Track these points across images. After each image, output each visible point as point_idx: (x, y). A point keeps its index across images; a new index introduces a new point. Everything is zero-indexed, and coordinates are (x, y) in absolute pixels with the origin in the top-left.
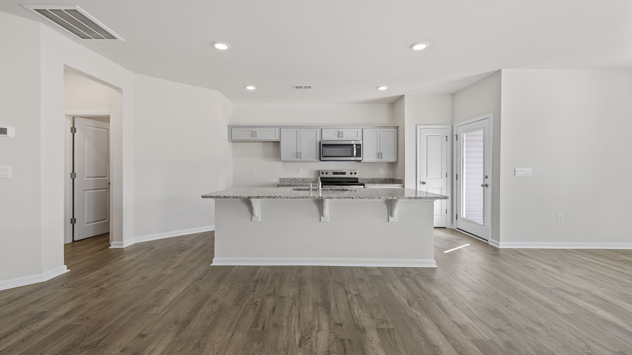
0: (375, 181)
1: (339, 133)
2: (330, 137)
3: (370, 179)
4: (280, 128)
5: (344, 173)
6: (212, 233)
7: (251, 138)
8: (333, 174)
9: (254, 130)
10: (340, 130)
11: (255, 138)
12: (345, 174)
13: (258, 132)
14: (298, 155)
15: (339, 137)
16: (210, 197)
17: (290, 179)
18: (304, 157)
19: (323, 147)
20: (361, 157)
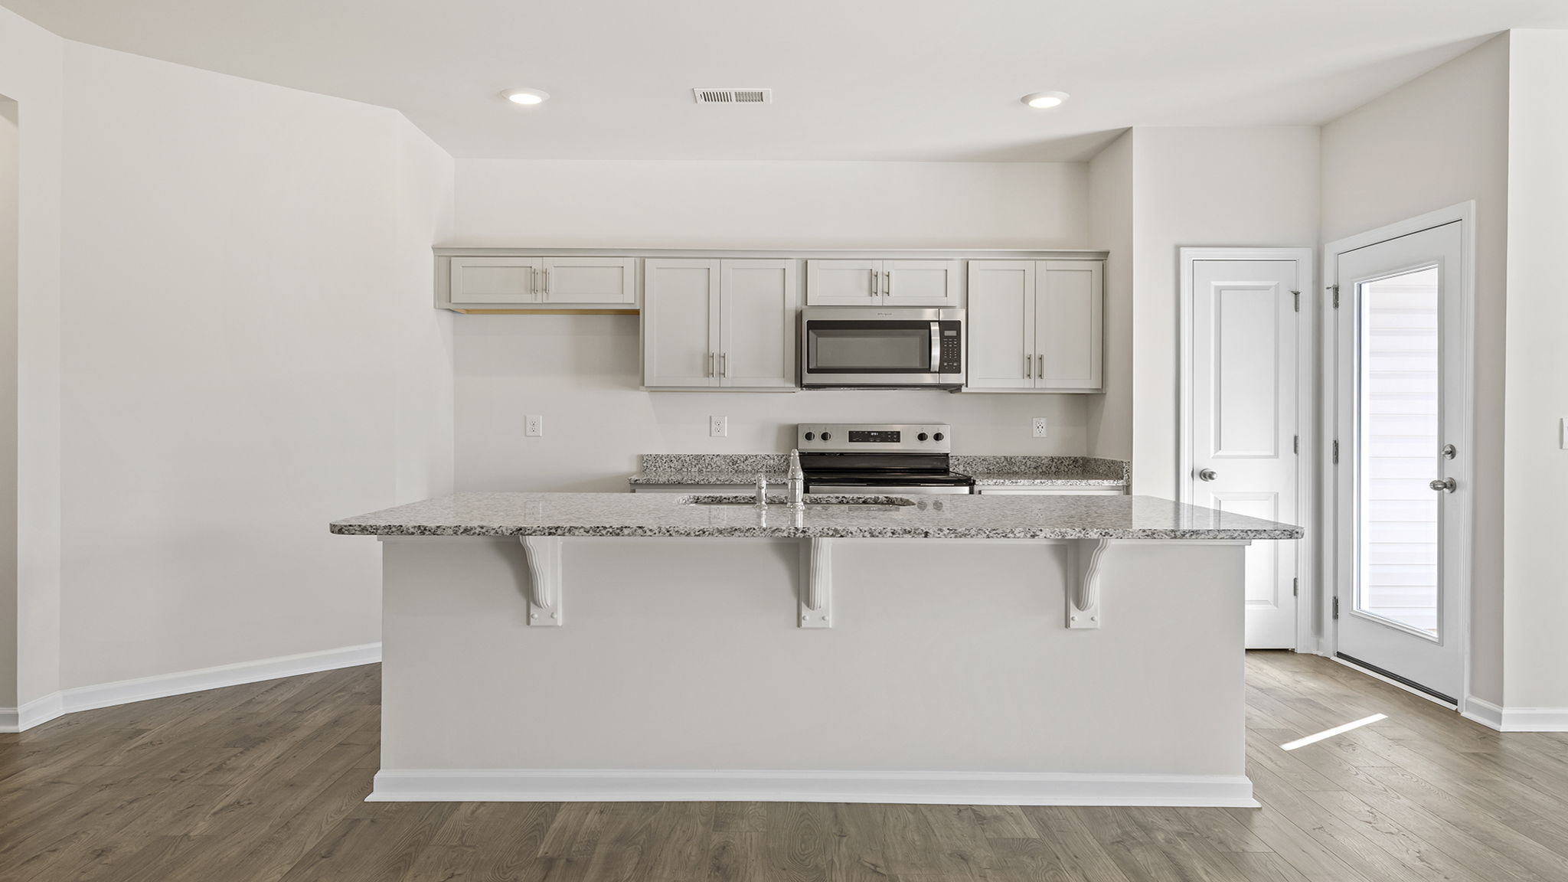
0: (1017, 469)
1: (873, 276)
2: (838, 291)
3: (994, 457)
4: (643, 256)
5: (895, 437)
6: (373, 672)
7: (528, 298)
8: (851, 440)
9: (537, 264)
10: (877, 266)
11: (539, 298)
12: (898, 441)
13: (552, 272)
14: (712, 364)
15: (872, 292)
16: (364, 530)
17: (678, 458)
18: (736, 372)
19: (810, 331)
20: (959, 371)
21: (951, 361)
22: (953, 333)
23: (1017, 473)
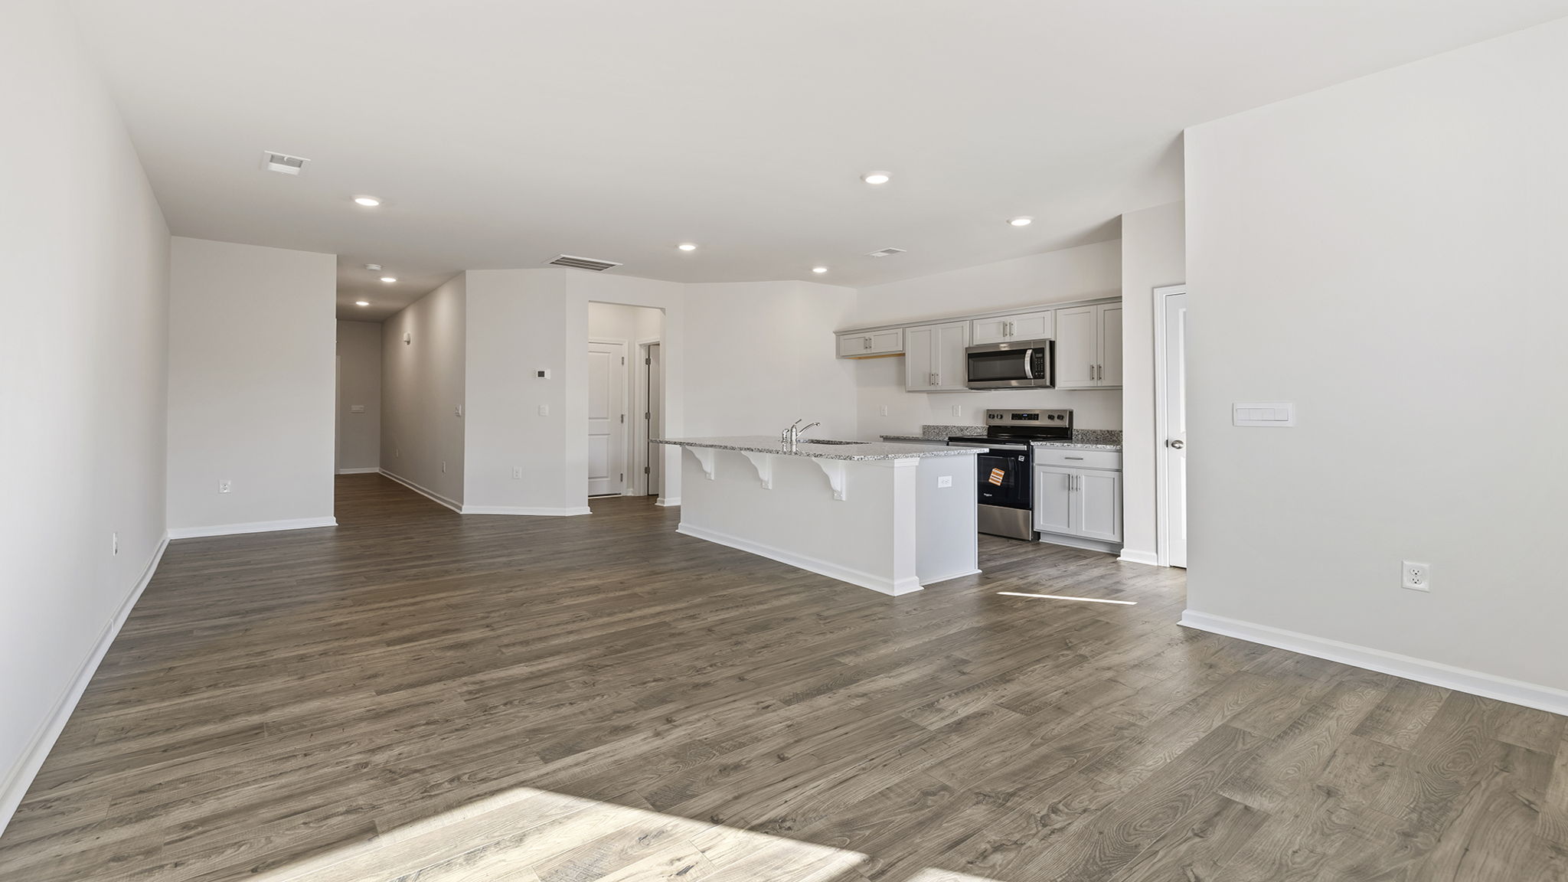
0: (1115, 438)
1: (1005, 325)
2: (988, 335)
3: (1101, 431)
4: (904, 326)
5: (1035, 417)
7: (864, 352)
8: (1012, 419)
9: (867, 335)
10: (1008, 320)
11: (868, 351)
12: (1038, 419)
14: (932, 378)
15: (1005, 335)
17: (937, 427)
18: (942, 383)
19: (970, 360)
20: (1043, 377)
21: (1038, 371)
22: (1040, 355)
23: (1116, 441)
